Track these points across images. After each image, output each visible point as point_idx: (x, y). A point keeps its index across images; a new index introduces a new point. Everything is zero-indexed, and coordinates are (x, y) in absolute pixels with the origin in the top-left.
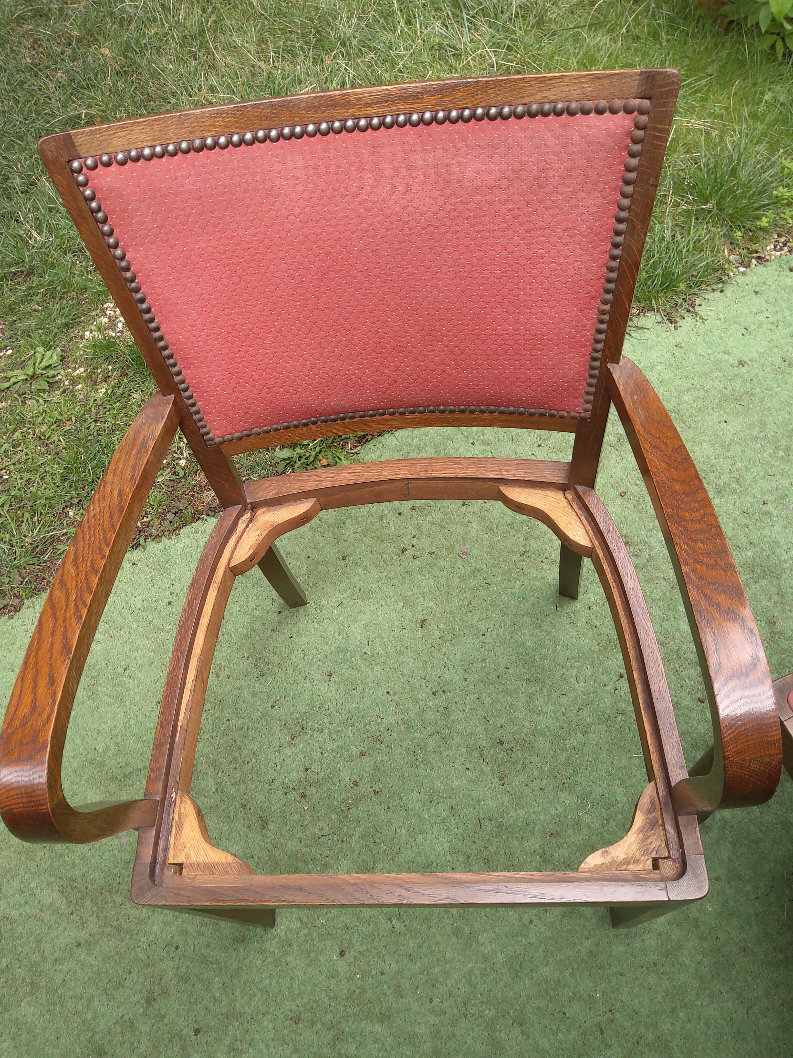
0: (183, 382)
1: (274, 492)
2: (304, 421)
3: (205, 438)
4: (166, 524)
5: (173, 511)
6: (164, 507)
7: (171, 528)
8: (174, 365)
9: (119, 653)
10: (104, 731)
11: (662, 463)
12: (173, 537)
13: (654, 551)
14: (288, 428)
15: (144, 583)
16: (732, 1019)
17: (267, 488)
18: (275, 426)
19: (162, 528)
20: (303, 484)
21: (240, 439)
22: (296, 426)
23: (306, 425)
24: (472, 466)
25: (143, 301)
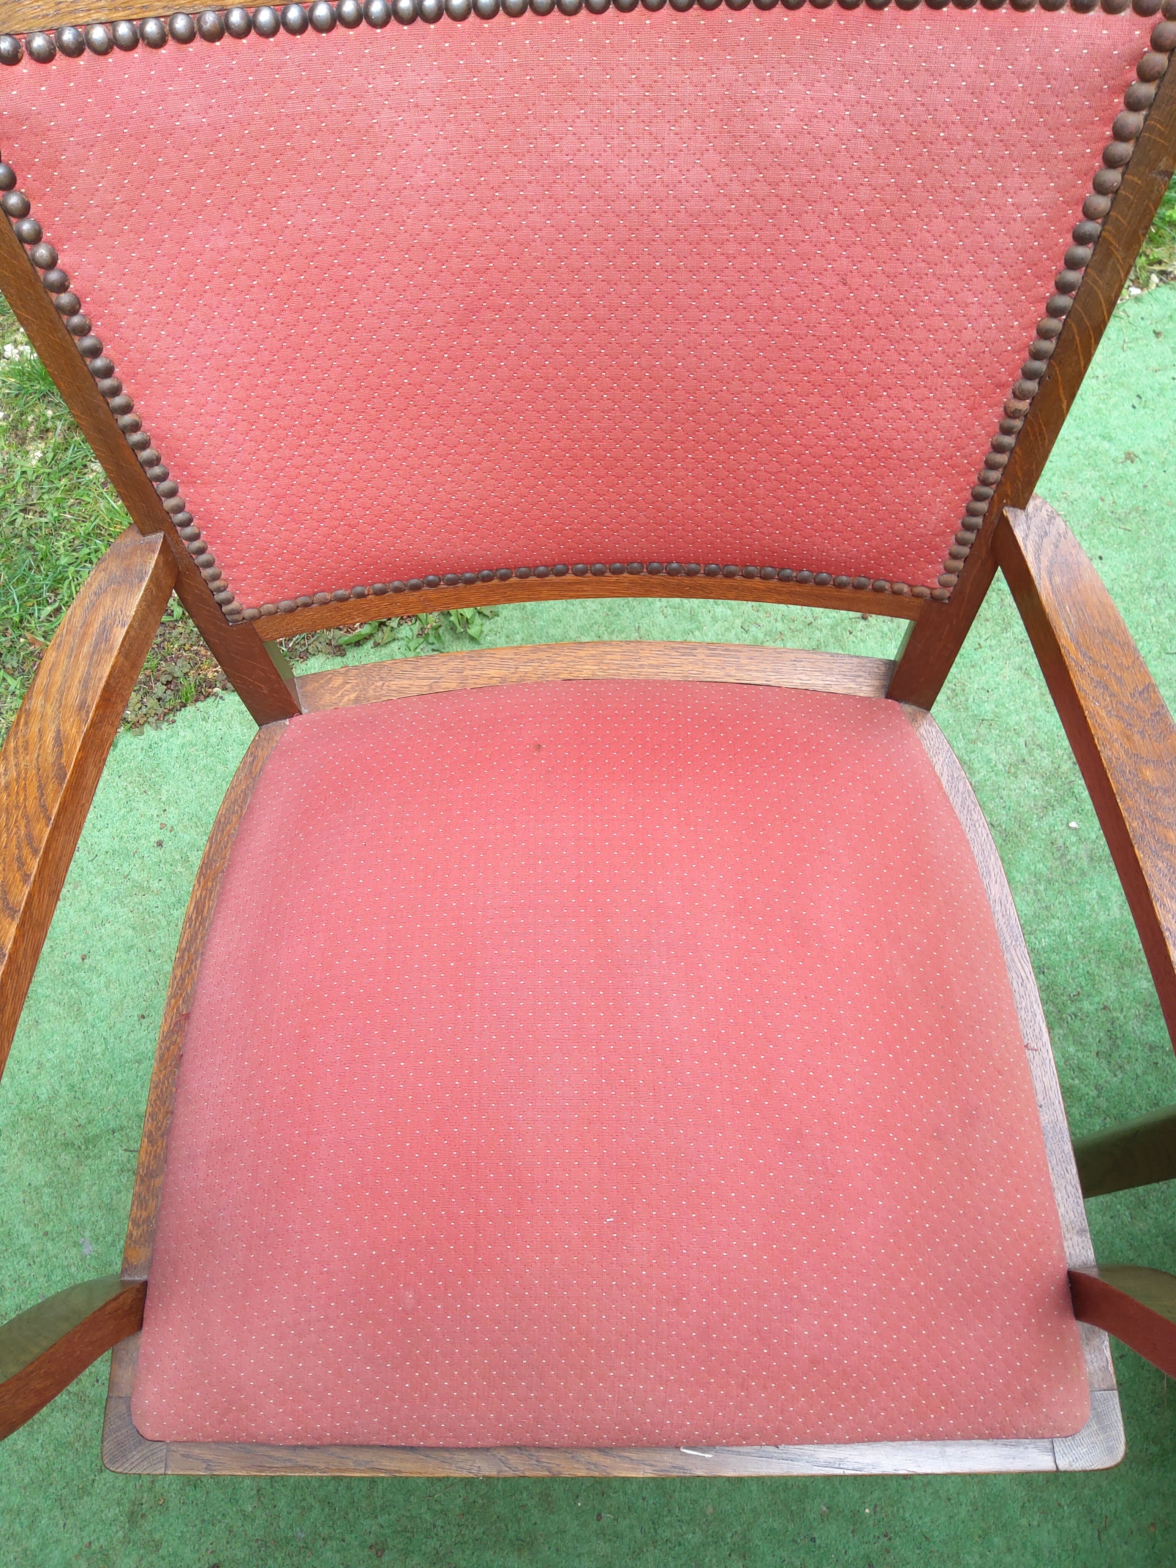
0: (180, 509)
2: (414, 581)
3: (225, 609)
4: (151, 702)
5: (164, 679)
7: (160, 711)
8: (163, 478)
9: (73, 929)
10: (48, 1065)
12: (165, 726)
13: (978, 777)
14: (381, 593)
15: (115, 805)
16: (1075, 1547)
17: (339, 688)
18: (359, 589)
19: (144, 710)
21: (291, 611)
22: (398, 590)
23: (416, 588)
25: (95, 352)
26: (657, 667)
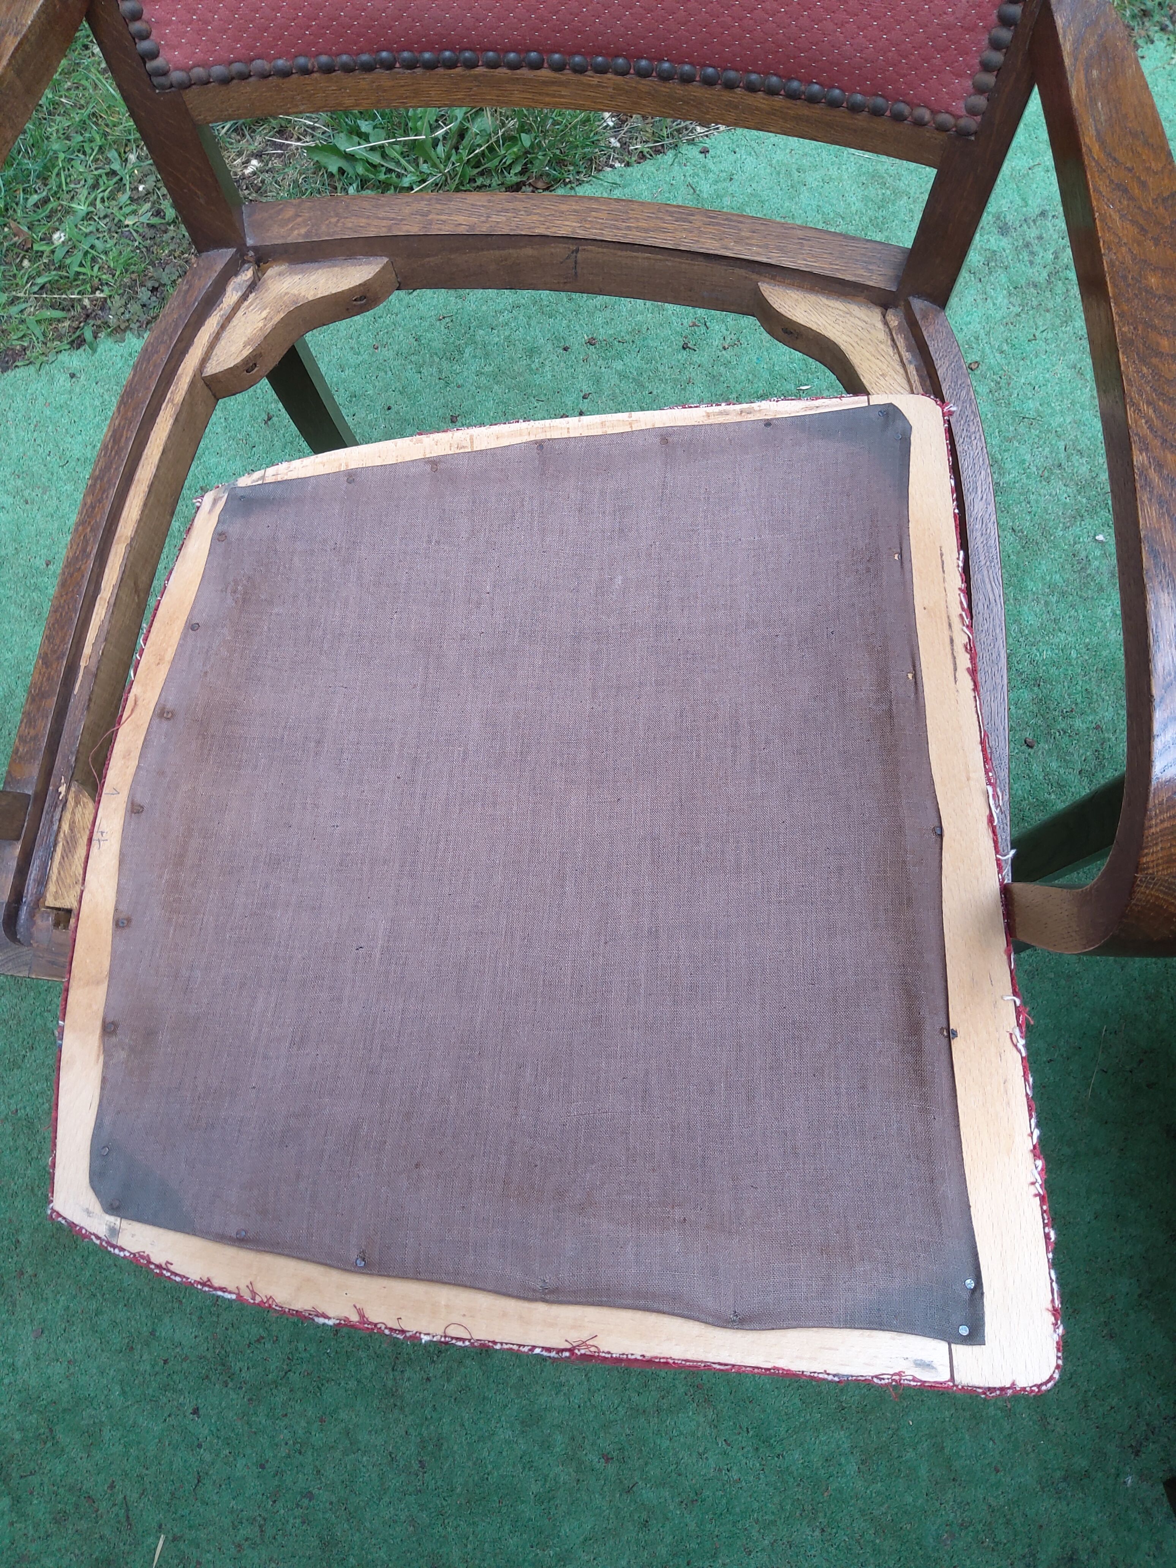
1: (303, 231)
2: (365, 57)
3: (151, 65)
6: (134, 276)
7: (144, 318)
9: (39, 533)
11: (1128, 225)
14: (328, 70)
15: (90, 412)
17: (289, 220)
18: (301, 60)
19: (127, 316)
20: (363, 222)
21: (226, 81)
22: (348, 69)
23: (368, 68)
24: (710, 229)
26: (646, 230)
